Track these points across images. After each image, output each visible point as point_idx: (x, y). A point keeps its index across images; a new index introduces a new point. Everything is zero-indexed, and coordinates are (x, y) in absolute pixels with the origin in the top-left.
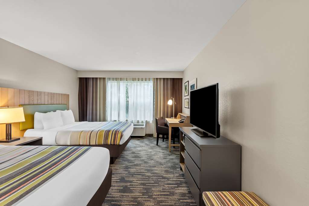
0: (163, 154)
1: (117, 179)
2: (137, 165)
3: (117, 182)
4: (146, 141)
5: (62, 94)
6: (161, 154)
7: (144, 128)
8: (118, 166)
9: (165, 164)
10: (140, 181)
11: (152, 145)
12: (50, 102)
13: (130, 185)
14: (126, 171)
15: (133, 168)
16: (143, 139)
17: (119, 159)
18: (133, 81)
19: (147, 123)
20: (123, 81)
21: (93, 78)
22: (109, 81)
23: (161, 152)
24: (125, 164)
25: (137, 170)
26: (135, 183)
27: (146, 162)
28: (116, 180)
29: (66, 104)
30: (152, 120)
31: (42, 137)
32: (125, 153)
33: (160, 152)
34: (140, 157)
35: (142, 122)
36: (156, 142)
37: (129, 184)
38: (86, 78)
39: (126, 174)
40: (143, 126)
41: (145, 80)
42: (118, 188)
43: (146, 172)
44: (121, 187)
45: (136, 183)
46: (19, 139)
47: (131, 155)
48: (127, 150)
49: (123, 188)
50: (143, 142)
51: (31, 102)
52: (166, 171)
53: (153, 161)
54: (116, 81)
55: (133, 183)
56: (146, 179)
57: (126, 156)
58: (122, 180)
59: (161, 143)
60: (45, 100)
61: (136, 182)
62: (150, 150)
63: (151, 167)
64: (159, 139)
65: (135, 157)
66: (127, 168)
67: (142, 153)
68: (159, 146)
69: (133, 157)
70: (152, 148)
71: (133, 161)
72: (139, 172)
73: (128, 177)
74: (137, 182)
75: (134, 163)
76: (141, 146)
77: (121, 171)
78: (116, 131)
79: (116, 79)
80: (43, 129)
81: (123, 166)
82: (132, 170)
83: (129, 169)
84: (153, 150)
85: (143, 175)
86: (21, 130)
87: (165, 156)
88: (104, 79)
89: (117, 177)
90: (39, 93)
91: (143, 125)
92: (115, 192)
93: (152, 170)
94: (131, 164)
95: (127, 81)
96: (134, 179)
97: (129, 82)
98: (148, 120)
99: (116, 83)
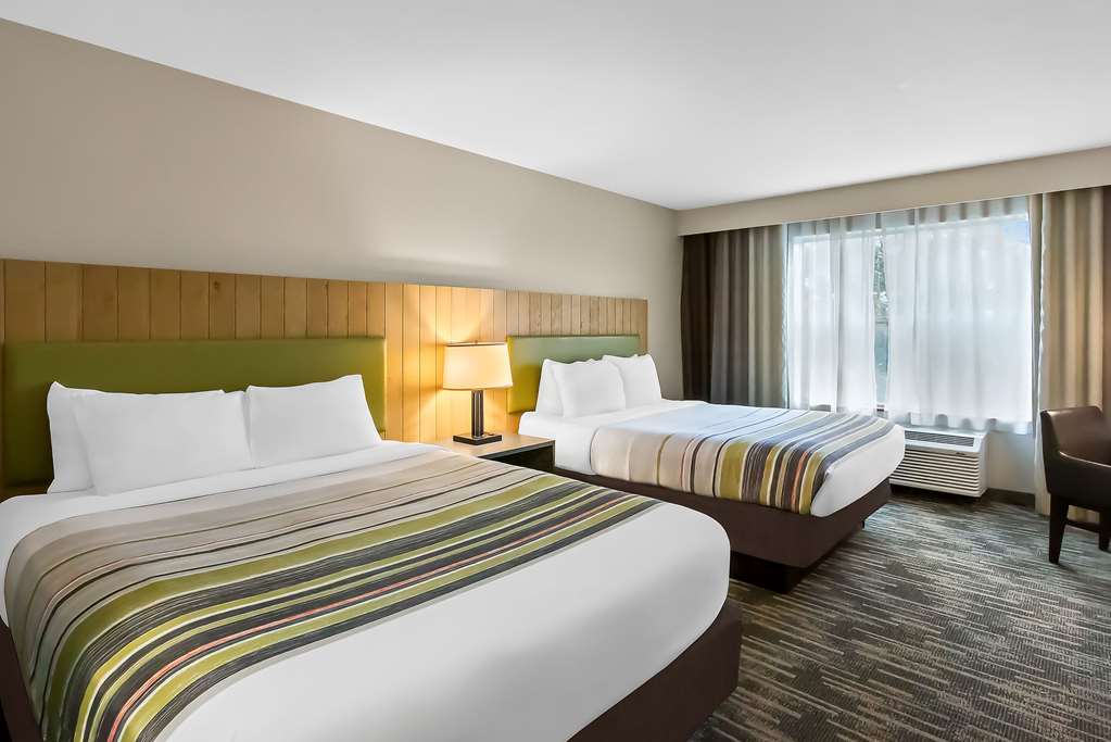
0: (1088, 621)
1: (786, 664)
2: (900, 634)
3: (781, 678)
4: (983, 527)
5: (623, 301)
6: (1069, 614)
7: (973, 456)
8: (804, 610)
9: (1084, 684)
10: (898, 717)
11: (1022, 553)
12: (586, 329)
13: (841, 718)
14: (837, 643)
15: (874, 642)
16: (972, 511)
17: (818, 580)
18: (912, 222)
19: (995, 431)
20: (860, 232)
21: (731, 233)
22: (797, 239)
23: (1071, 605)
24: (837, 609)
25: (892, 660)
26: (868, 716)
27: (953, 635)
28: (779, 666)
29: (637, 335)
30: (1031, 420)
31: (554, 442)
32: (856, 560)
33: (1063, 603)
34: (926, 601)
35: (967, 425)
36: (1043, 545)
37: (834, 710)
38: (707, 236)
39: (836, 659)
40: (971, 444)
41: (957, 212)
42: (781, 708)
43: (941, 687)
44: (794, 709)
45: (875, 719)
46: (499, 438)
47: (878, 578)
48: (866, 549)
49: (801, 720)
50: (963, 527)
51: (536, 330)
52: (1077, 723)
53: (1001, 642)
54: (828, 235)
55: (860, 713)
56: (936, 721)
57: (854, 578)
58: (809, 678)
59: (1086, 554)
60: (572, 320)
61: (874, 713)
62: (1000, 580)
63: (980, 667)
64: (1067, 526)
65: (901, 590)
66: (844, 630)
67: (944, 580)
68: (1061, 566)
69: (888, 589)
70: (1015, 569)
71: (886, 608)
72: (902, 673)
73: (843, 675)
74: (878, 715)
75: (887, 617)
76: (946, 546)
77: (813, 636)
78: (798, 454)
79: (828, 225)
80: (562, 415)
81: (828, 619)
82: (870, 651)
83: (854, 641)
84: (1019, 582)
85: (921, 696)
86: (511, 413)
87: (1095, 637)
88: (774, 229)
89: (787, 658)
90: (556, 300)
91: (970, 442)
92: (764, 720)
93: (985, 689)
94: (870, 620)
95: (878, 226)
96: (865, 697)
97: (889, 229)
98: (1004, 418)
99: (827, 244)
